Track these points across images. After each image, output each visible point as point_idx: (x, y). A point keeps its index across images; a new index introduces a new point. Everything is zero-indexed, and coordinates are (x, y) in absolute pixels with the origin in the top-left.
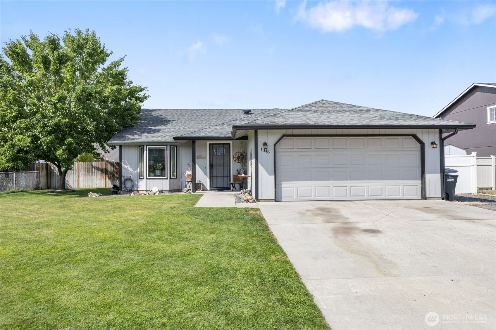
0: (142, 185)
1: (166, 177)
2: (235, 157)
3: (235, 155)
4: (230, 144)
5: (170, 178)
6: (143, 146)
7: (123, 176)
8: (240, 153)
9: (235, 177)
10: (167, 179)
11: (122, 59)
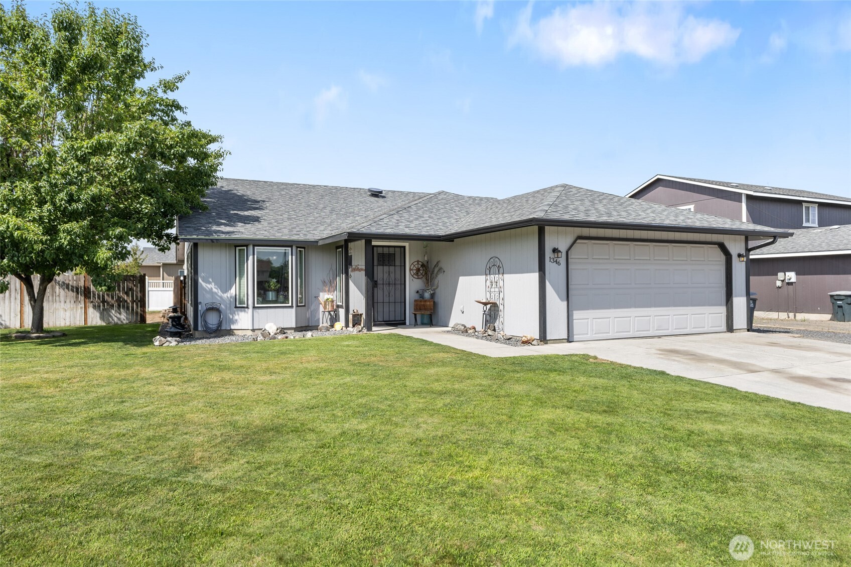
0: (243, 321)
1: (290, 305)
2: (412, 270)
3: (412, 266)
4: (404, 247)
5: (297, 306)
6: (247, 246)
7: (200, 303)
8: (420, 263)
9: (419, 303)
10: (292, 307)
11: (180, 79)
